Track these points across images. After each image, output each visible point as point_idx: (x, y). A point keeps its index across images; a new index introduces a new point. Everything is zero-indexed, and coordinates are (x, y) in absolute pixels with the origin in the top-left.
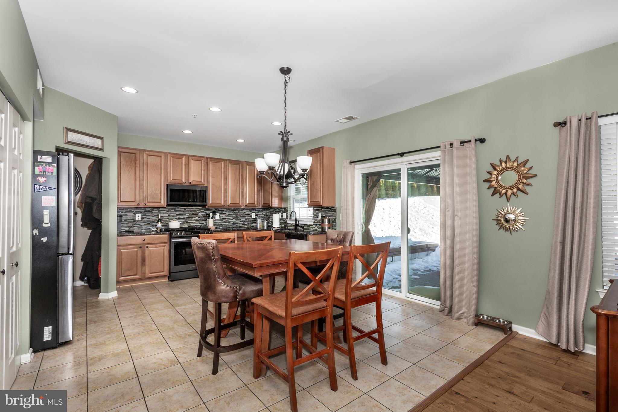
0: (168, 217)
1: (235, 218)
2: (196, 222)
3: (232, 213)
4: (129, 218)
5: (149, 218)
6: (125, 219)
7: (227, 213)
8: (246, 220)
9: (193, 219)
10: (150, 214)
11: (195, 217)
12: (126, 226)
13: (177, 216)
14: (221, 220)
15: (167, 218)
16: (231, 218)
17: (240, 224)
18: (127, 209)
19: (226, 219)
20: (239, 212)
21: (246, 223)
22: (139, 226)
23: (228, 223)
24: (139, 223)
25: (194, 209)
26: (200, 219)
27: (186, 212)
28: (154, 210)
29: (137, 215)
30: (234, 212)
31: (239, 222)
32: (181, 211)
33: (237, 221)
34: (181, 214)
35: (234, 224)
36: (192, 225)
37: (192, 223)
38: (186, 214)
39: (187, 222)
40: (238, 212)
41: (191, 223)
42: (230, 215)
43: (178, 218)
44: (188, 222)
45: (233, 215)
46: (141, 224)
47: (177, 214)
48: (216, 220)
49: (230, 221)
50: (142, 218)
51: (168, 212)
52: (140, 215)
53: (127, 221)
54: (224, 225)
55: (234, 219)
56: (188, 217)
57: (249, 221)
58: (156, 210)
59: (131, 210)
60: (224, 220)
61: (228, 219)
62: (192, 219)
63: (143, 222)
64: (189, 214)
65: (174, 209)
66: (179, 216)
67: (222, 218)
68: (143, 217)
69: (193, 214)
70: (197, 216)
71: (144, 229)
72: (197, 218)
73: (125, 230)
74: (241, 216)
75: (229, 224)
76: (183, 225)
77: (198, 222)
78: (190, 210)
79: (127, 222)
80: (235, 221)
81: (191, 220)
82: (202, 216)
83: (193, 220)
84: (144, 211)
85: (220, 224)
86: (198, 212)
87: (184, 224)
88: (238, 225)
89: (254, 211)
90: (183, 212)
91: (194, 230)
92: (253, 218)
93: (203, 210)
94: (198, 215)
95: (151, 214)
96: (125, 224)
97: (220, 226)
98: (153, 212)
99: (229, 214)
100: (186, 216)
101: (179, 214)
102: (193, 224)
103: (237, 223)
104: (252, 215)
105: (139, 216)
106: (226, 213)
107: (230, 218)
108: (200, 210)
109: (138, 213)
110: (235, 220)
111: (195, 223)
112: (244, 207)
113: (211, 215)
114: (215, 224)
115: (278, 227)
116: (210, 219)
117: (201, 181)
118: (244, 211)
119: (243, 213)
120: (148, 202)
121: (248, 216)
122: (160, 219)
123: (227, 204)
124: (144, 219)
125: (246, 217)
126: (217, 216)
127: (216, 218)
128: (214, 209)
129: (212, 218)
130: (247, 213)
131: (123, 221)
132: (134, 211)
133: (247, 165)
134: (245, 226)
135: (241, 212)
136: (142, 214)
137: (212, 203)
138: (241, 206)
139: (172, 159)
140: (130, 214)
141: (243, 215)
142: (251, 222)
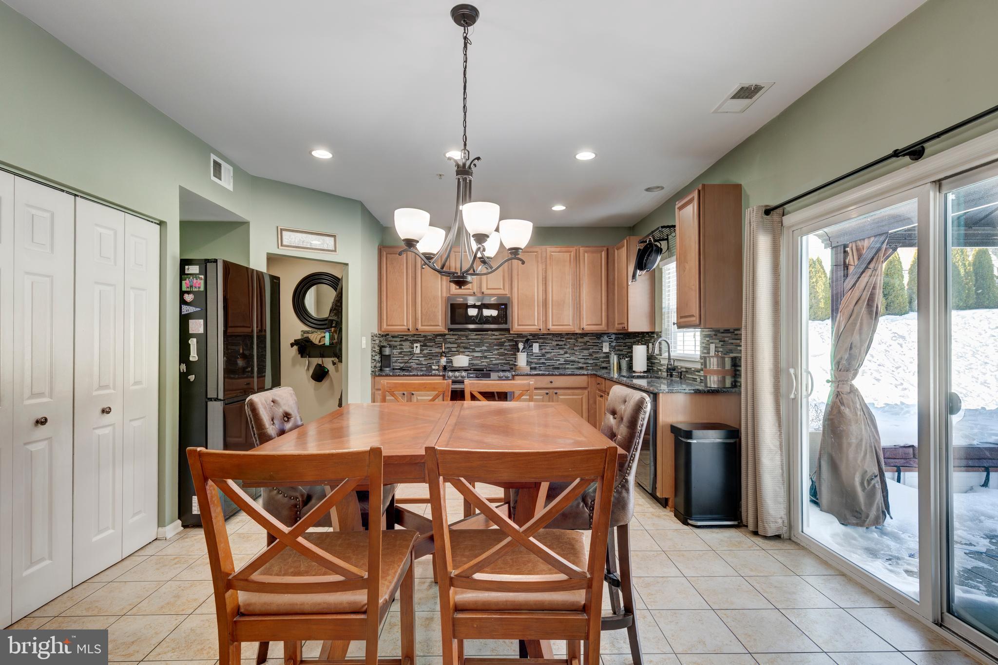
0: (458, 349)
1: (569, 352)
2: (500, 358)
3: (563, 343)
4: (405, 350)
5: (431, 350)
6: (400, 351)
7: (555, 343)
8: (590, 355)
9: (496, 352)
10: (431, 344)
11: (498, 350)
12: (402, 361)
14: (543, 355)
15: (455, 349)
16: (562, 352)
17: (578, 362)
18: (401, 336)
19: (553, 354)
21: (591, 362)
22: (417, 361)
23: (555, 361)
24: (417, 357)
25: (496, 336)
26: (506, 352)
27: (485, 341)
28: (438, 337)
29: (415, 345)
30: (569, 340)
31: (577, 359)
32: (477, 339)
33: (572, 358)
34: (478, 345)
35: (567, 363)
36: (493, 362)
37: (494, 359)
38: (485, 345)
39: (486, 357)
40: (577, 340)
41: (492, 359)
42: (560, 347)
43: (471, 350)
44: (488, 357)
45: (565, 347)
46: (421, 359)
47: (470, 344)
48: (534, 355)
49: (559, 356)
50: (421, 350)
51: (457, 341)
52: (418, 345)
53: (403, 353)
54: (547, 364)
55: (566, 353)
56: (487, 349)
57: (596, 358)
58: (440, 337)
59: (407, 337)
60: (548, 356)
61: (555, 354)
62: (494, 353)
63: (422, 356)
64: (488, 345)
65: (466, 336)
66: (473, 347)
67: (544, 351)
68: (423, 348)
69: (495, 345)
70: (501, 347)
71: (424, 366)
72: (502, 351)
73: (399, 367)
74: (581, 348)
75: (558, 362)
76: (480, 362)
77: (503, 358)
78: (492, 337)
79: (402, 356)
80: (570, 357)
81: (492, 354)
82: (509, 347)
83: (495, 355)
84: (424, 339)
85: (541, 361)
86: (503, 340)
87: (482, 361)
88: (575, 364)
89: (607, 339)
90: (479, 341)
92: (604, 353)
93: (512, 338)
94: (503, 345)
95: (434, 344)
96: (400, 358)
97: (542, 365)
98: (436, 340)
99: (558, 345)
100: (484, 348)
101: (473, 344)
103: (573, 361)
104: (602, 347)
105: (417, 347)
106: (553, 342)
107: (559, 352)
108: (508, 337)
109: (417, 343)
110: (568, 355)
111: (498, 359)
112: (581, 332)
113: (521, 346)
114: (531, 363)
115: (642, 371)
116: (520, 353)
117: (500, 289)
118: (586, 339)
119: (585, 343)
120: (422, 325)
121: (594, 348)
122: (444, 352)
123: (546, 327)
124: (425, 352)
125: (591, 351)
126: (536, 348)
127: (534, 351)
128: (530, 335)
129: (525, 352)
130: (593, 343)
131: (397, 353)
132: (411, 339)
133: (586, 252)
134: (589, 366)
135: (580, 340)
136: (422, 344)
137: (518, 325)
138: (573, 330)
139: (455, 255)
140: (406, 345)
141: (584, 347)
142: (600, 360)
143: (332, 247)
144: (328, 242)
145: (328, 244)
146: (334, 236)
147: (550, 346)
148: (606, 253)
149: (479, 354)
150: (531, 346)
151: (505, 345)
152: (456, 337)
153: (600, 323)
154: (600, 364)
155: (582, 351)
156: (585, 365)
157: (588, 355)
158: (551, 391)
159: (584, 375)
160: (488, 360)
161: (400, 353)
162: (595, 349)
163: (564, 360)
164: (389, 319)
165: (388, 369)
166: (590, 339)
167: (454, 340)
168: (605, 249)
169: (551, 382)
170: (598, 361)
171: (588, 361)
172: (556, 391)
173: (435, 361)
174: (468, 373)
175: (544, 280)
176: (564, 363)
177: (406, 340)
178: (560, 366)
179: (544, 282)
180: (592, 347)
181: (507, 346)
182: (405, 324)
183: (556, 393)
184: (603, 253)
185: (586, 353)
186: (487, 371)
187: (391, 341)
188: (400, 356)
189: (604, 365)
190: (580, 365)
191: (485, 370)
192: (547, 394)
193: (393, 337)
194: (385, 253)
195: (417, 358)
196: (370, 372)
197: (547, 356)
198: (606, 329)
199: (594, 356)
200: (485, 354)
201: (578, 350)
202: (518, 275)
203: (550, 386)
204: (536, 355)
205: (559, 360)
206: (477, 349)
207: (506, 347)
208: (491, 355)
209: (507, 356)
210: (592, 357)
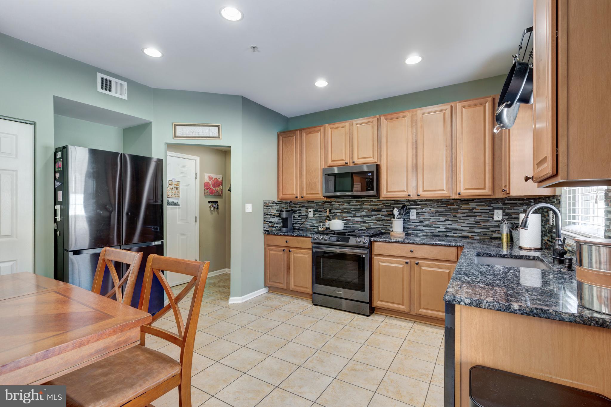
0: (341, 214)
1: (450, 219)
2: (378, 223)
3: (444, 210)
4: (302, 214)
5: (321, 215)
6: (299, 214)
7: (433, 210)
8: (477, 223)
9: (374, 217)
10: (321, 209)
11: (375, 215)
12: (300, 223)
13: (352, 213)
14: (422, 222)
15: (338, 214)
16: (442, 219)
17: (462, 231)
18: (301, 203)
19: (432, 221)
20: (460, 208)
21: (479, 231)
22: (311, 223)
23: (434, 228)
24: (311, 220)
25: (374, 202)
26: (383, 217)
27: (364, 207)
28: (326, 204)
29: (309, 210)
30: (449, 207)
31: (460, 227)
32: (357, 205)
33: (455, 226)
34: (358, 211)
35: (449, 230)
36: (371, 226)
37: (372, 224)
38: (364, 210)
39: (365, 222)
40: (457, 207)
41: (370, 224)
42: (439, 213)
43: (352, 215)
44: (367, 221)
45: (446, 213)
46: (314, 222)
47: (352, 209)
48: (411, 221)
49: (439, 223)
50: (314, 214)
51: (341, 207)
52: (311, 210)
53: (301, 216)
54: (425, 231)
55: (447, 220)
56: (365, 214)
57: (485, 227)
58: (328, 204)
59: (304, 204)
60: (427, 222)
61: (434, 220)
62: (372, 218)
63: (314, 219)
64: (367, 211)
65: (349, 203)
66: (354, 213)
67: (422, 217)
68: (315, 212)
69: (374, 210)
70: (379, 213)
71: (315, 227)
72: (379, 216)
74: (465, 215)
75: (438, 230)
76: (360, 226)
77: (380, 223)
78: (369, 203)
79: (300, 219)
80: (452, 225)
81: (370, 219)
82: (386, 213)
83: (373, 220)
84: (315, 205)
85: (419, 228)
86: (380, 206)
87: (362, 225)
88: (458, 232)
89: (501, 206)
90: (359, 207)
91: (345, 235)
92: (496, 221)
93: (389, 204)
94: (380, 211)
95: (323, 209)
96: (299, 221)
97: (420, 232)
98: (325, 206)
99: (437, 212)
100: (364, 213)
101: (354, 209)
102: (373, 225)
103: (456, 229)
104: (493, 214)
105: (310, 212)
107: (439, 219)
108: (385, 203)
109: (311, 208)
110: (449, 223)
111: (376, 224)
112: (457, 197)
113: (396, 212)
114: (408, 229)
116: (395, 219)
117: (370, 157)
118: (472, 205)
119: (471, 210)
120: (307, 194)
121: (483, 215)
122: (328, 217)
123: (417, 192)
124: (317, 216)
125: (478, 218)
126: (413, 214)
127: (411, 218)
128: (407, 202)
129: (400, 218)
130: (481, 210)
131: (297, 217)
132: (307, 205)
133: (465, 107)
134: (475, 236)
135: (464, 206)
136: (314, 209)
137: (387, 192)
138: (448, 195)
139: (331, 131)
140: (304, 209)
141: (470, 214)
142: (491, 229)
143: (216, 135)
144: (213, 131)
145: (213, 133)
146: (218, 126)
147: (429, 213)
148: (491, 103)
149: (359, 219)
150: (409, 212)
151: (382, 211)
152: (340, 203)
153: (483, 187)
154: (491, 233)
155: (467, 218)
156: (470, 234)
157: (474, 223)
158: (412, 260)
159: (450, 246)
160: (367, 225)
161: (299, 216)
162: (484, 217)
163: (444, 227)
164: (284, 189)
165: (284, 229)
166: (476, 205)
167: (338, 206)
168: (490, 99)
169: (412, 251)
170: (488, 230)
171: (474, 230)
172: (417, 261)
173: (322, 224)
174: (330, 236)
175: (414, 144)
176: (445, 230)
177: (303, 206)
178: (441, 234)
179: (414, 146)
180: (480, 214)
181: (385, 212)
182: (295, 193)
183: (417, 264)
184: (487, 104)
185: (471, 220)
186: (348, 235)
187: (293, 207)
188: (299, 219)
189: (495, 235)
190: (465, 234)
191: (346, 234)
192: (407, 263)
193: (295, 203)
194: (281, 137)
195: (311, 221)
196: (263, 231)
197: (425, 223)
198: (490, 193)
199: (483, 224)
200: (364, 219)
201: (462, 218)
202: (387, 142)
203: (411, 255)
204: (413, 221)
205: (439, 227)
206: (358, 214)
207: (384, 213)
208: (369, 220)
209: (384, 222)
210: (480, 226)
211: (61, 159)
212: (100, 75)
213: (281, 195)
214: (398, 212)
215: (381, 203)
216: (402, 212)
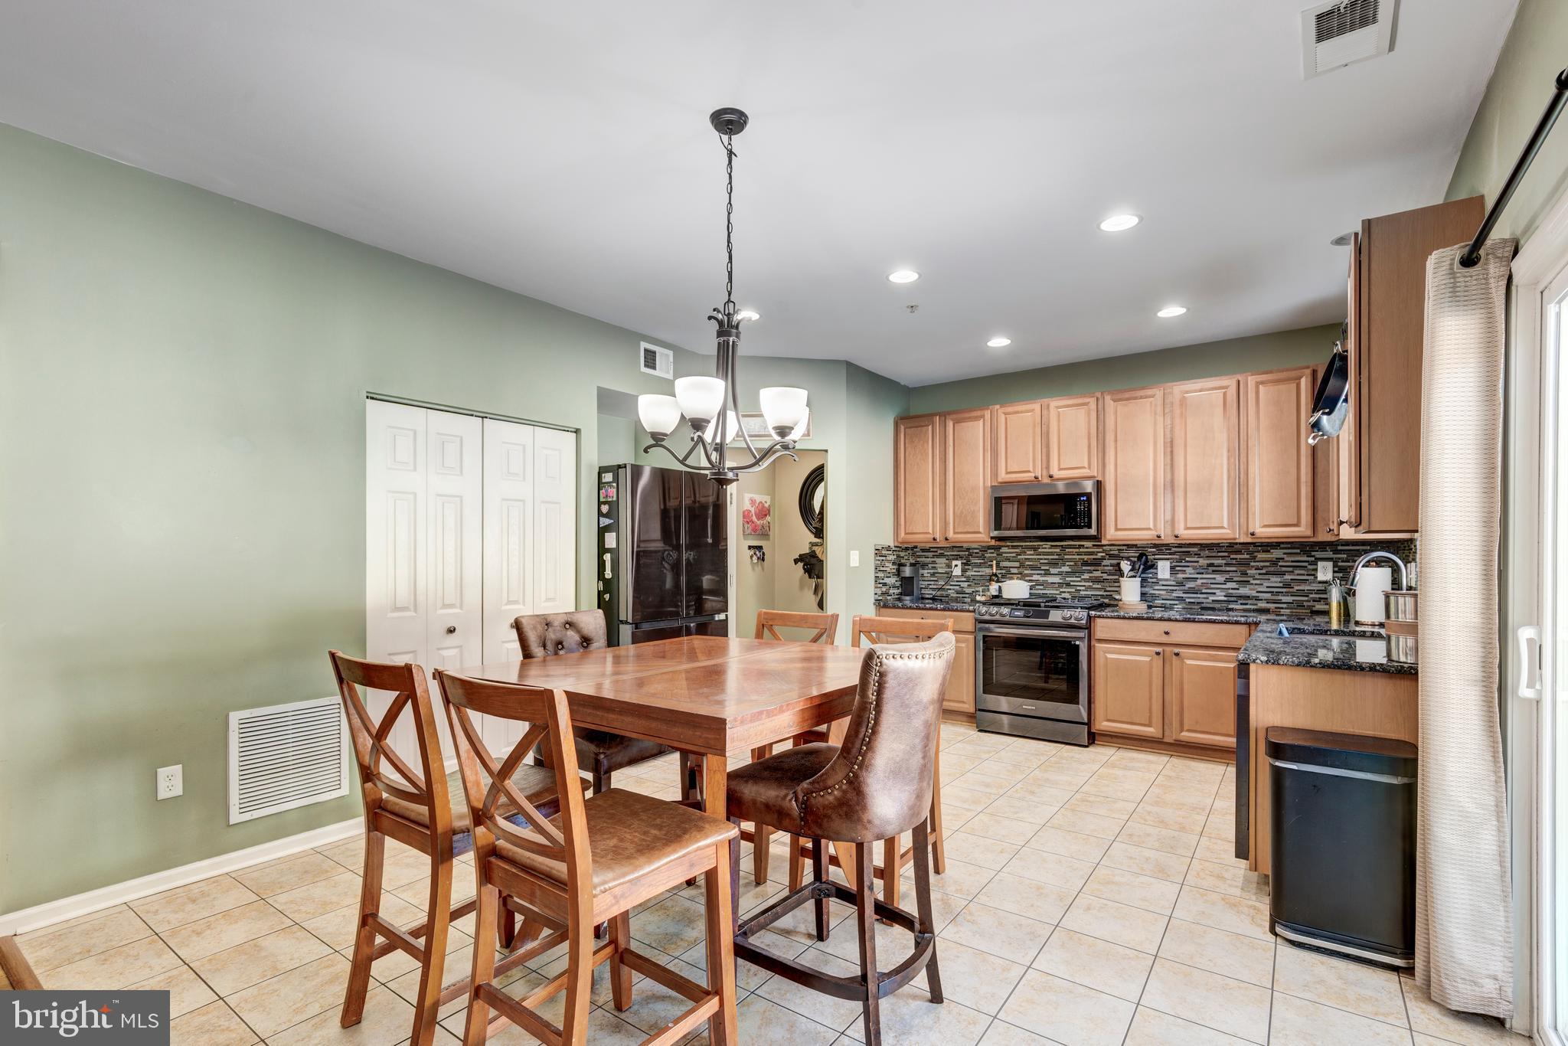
0: (1020, 570)
1: (1235, 579)
2: (1094, 586)
3: (1224, 562)
4: (940, 570)
5: (979, 572)
6: (932, 571)
7: (1203, 562)
8: (1287, 585)
9: (1086, 576)
10: (979, 562)
11: (1090, 572)
12: (935, 587)
13: (1043, 568)
14: (1180, 584)
16: (1220, 578)
17: (1257, 599)
18: (935, 550)
19: (1199, 582)
20: (1254, 558)
21: (1289, 599)
22: (958, 587)
23: (1205, 596)
24: (957, 581)
25: (1087, 548)
26: (1105, 576)
27: (1066, 557)
28: (989, 551)
29: (954, 563)
30: (1232, 556)
31: (1254, 593)
32: (1052, 554)
33: (1244, 591)
34: (1054, 564)
35: (1232, 599)
36: (1081, 593)
37: (1083, 588)
38: (1067, 563)
39: (1068, 585)
40: (1248, 556)
41: (1078, 588)
42: (1214, 568)
43: (1043, 572)
44: (1072, 584)
45: (1228, 569)
46: (963, 584)
47: (1041, 561)
48: (1161, 583)
49: (1212, 586)
50: (964, 571)
51: (1019, 557)
52: (959, 563)
53: (936, 575)
54: (1188, 600)
55: (1228, 580)
56: (1070, 570)
57: (1300, 593)
58: (993, 551)
59: (942, 552)
60: (1190, 585)
61: (1204, 581)
62: (1083, 577)
63: (964, 580)
64: (1072, 563)
65: (1035, 549)
66: (1047, 568)
67: (1180, 576)
68: (966, 567)
69: (1085, 563)
70: (1097, 568)
71: (967, 596)
72: (1097, 574)
73: (931, 596)
74: (1264, 571)
75: (1212, 598)
76: (1058, 592)
77: (1099, 586)
78: (1077, 550)
79: (936, 579)
80: (1238, 589)
81: (1079, 579)
82: (1111, 568)
83: (1085, 580)
84: (967, 553)
85: (1175, 595)
86: (1100, 556)
87: (1061, 590)
88: (1250, 602)
89: (1330, 554)
90: (1057, 557)
91: (1039, 606)
92: (1320, 582)
94: (1099, 565)
95: (983, 561)
96: (932, 583)
97: (1177, 603)
98: (987, 555)
99: (1211, 565)
100: (1066, 569)
101: (1046, 561)
102: (1083, 590)
103: (1248, 597)
104: (1316, 570)
105: (956, 566)
106: (1201, 560)
107: (1214, 579)
108: (1108, 550)
109: (957, 559)
110: (1234, 585)
111: (1090, 588)
112: (1249, 540)
113: (1126, 566)
114: (1154, 597)
115: (1376, 621)
116: (1126, 579)
117: (1084, 468)
118: (1276, 553)
119: (1274, 562)
120: (955, 533)
121: (1297, 572)
122: (996, 575)
123: (1173, 531)
124: (969, 573)
125: (1288, 577)
126: (1163, 569)
127: (1160, 576)
128: (1151, 548)
129: (1135, 577)
130: (1292, 562)
131: (929, 575)
132: (948, 553)
133: (1262, 383)
134: (1282, 608)
135: (1261, 556)
136: (965, 561)
137: (1117, 529)
138: (1231, 536)
139: (1006, 419)
140: (942, 561)
141: (1272, 569)
142: (1311, 596)
147: (1195, 568)
149: (1057, 579)
150: (1153, 566)
151: (1103, 564)
152: (1017, 550)
153: (1295, 522)
154: (1311, 603)
155: (1267, 577)
156: (1272, 606)
157: (1281, 585)
158: (1168, 649)
160: (1073, 590)
161: (933, 575)
162: (1298, 575)
163: (1224, 594)
164: (908, 524)
165: (908, 598)
166: (1284, 554)
167: (1014, 555)
168: (1307, 372)
169: (1167, 633)
170: (1306, 598)
171: (1280, 598)
172: (1176, 650)
173: (981, 589)
174: (1012, 609)
175: (1169, 445)
176: (1225, 599)
177: (941, 555)
178: (1217, 606)
179: (1169, 449)
180: (1291, 569)
181: (1108, 566)
182: (931, 532)
183: (1177, 654)
184: (1303, 381)
185: (1275, 580)
186: (1046, 606)
187: (919, 556)
188: (932, 579)
189: (1319, 607)
190: (1262, 605)
191: (1042, 604)
192: (1158, 654)
193: (923, 550)
194: (902, 427)
195: (957, 583)
196: (873, 601)
197: (1187, 586)
198: (1309, 533)
199: (1296, 588)
200: (1067, 579)
201: (1257, 577)
202: (1116, 441)
203: (1165, 639)
204: (1165, 583)
205: (1215, 594)
206: (1053, 571)
207: (1106, 568)
208: (1077, 581)
209: (1107, 584)
210: (1291, 590)
211: (615, 484)
212: (644, 345)
213: (902, 535)
214: (1130, 567)
215: (1101, 550)
216: (1137, 566)
